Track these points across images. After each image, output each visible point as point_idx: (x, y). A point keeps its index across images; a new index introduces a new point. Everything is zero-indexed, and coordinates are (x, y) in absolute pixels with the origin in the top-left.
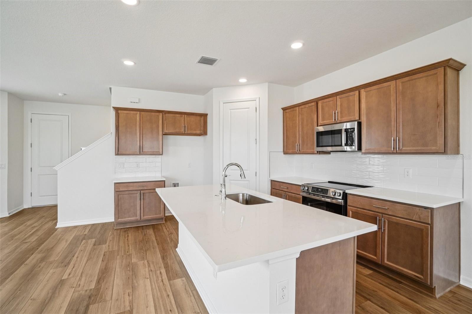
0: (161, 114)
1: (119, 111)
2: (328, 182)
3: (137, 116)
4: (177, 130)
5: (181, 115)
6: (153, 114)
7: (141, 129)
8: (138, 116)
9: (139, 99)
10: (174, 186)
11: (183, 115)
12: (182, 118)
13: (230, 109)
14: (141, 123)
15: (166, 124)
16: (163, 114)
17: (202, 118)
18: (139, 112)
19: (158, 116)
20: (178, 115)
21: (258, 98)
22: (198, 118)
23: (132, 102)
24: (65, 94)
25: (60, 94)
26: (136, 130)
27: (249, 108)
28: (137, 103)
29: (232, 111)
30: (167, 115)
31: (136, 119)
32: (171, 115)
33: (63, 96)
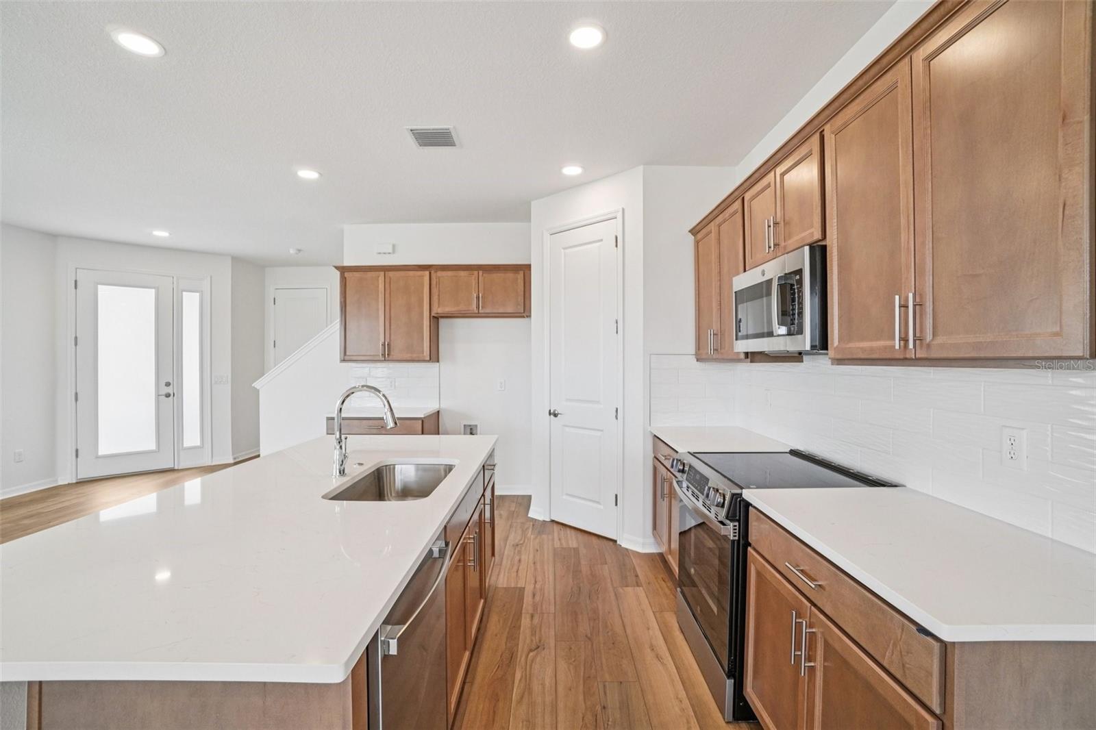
0: (427, 273)
1: (346, 274)
2: (788, 450)
3: (380, 281)
4: (462, 307)
5: (471, 272)
6: (411, 273)
7: (387, 307)
8: (381, 279)
9: (394, 246)
10: (469, 431)
11: (476, 273)
12: (473, 277)
13: (564, 249)
14: (387, 295)
15: (437, 294)
16: (432, 272)
17: (521, 276)
18: (383, 273)
19: (422, 276)
20: (462, 273)
21: (621, 210)
22: (510, 275)
23: (380, 253)
24: (299, 251)
25: (292, 251)
26: (378, 310)
27: (602, 240)
28: (389, 253)
29: (568, 251)
30: (440, 274)
31: (378, 287)
32: (450, 273)
33: (297, 254)
